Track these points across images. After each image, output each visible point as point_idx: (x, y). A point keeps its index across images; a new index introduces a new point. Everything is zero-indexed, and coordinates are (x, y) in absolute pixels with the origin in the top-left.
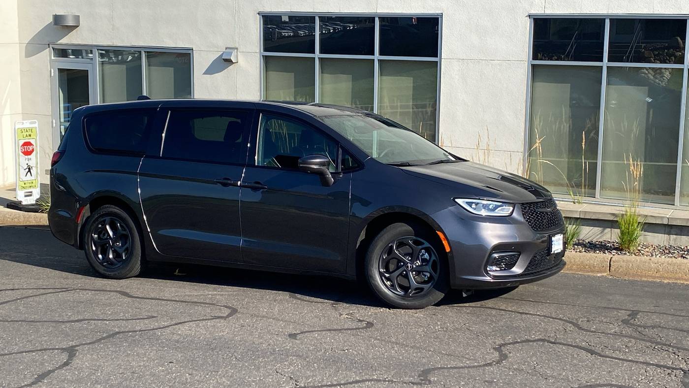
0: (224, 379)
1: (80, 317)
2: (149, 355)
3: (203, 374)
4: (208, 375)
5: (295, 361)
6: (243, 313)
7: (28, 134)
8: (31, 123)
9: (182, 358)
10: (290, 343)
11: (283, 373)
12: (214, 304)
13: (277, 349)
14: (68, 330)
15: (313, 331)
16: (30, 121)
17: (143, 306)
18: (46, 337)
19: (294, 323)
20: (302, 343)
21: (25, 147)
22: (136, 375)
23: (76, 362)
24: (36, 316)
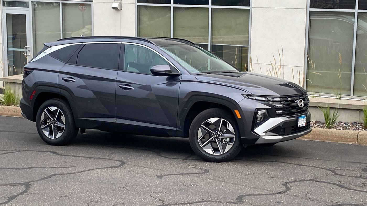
0: (120, 200)
1: (29, 166)
2: (74, 187)
3: (107, 198)
4: (110, 198)
5: (162, 191)
6: (129, 165)
9: (94, 189)
10: (158, 181)
11: (155, 197)
12: (111, 159)
13: (151, 184)
14: (23, 174)
15: (172, 175)
17: (67, 160)
18: (10, 177)
19: (160, 170)
20: (166, 181)
22: (68, 198)
23: (31, 190)
24: (3, 166)
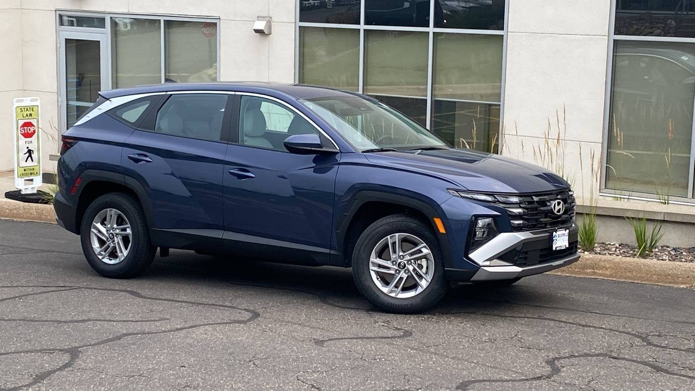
0: (239, 385)
1: (84, 317)
2: (159, 358)
3: (217, 379)
4: (222, 380)
5: (320, 369)
6: (265, 318)
7: (28, 113)
8: (32, 101)
9: (195, 362)
10: (315, 350)
11: (304, 381)
12: (234, 308)
13: (301, 356)
14: (71, 331)
15: (342, 339)
16: (30, 98)
17: (155, 308)
18: (46, 337)
19: (323, 329)
20: (329, 351)
21: (26, 128)
22: (144, 378)
23: (79, 362)
24: (36, 315)
